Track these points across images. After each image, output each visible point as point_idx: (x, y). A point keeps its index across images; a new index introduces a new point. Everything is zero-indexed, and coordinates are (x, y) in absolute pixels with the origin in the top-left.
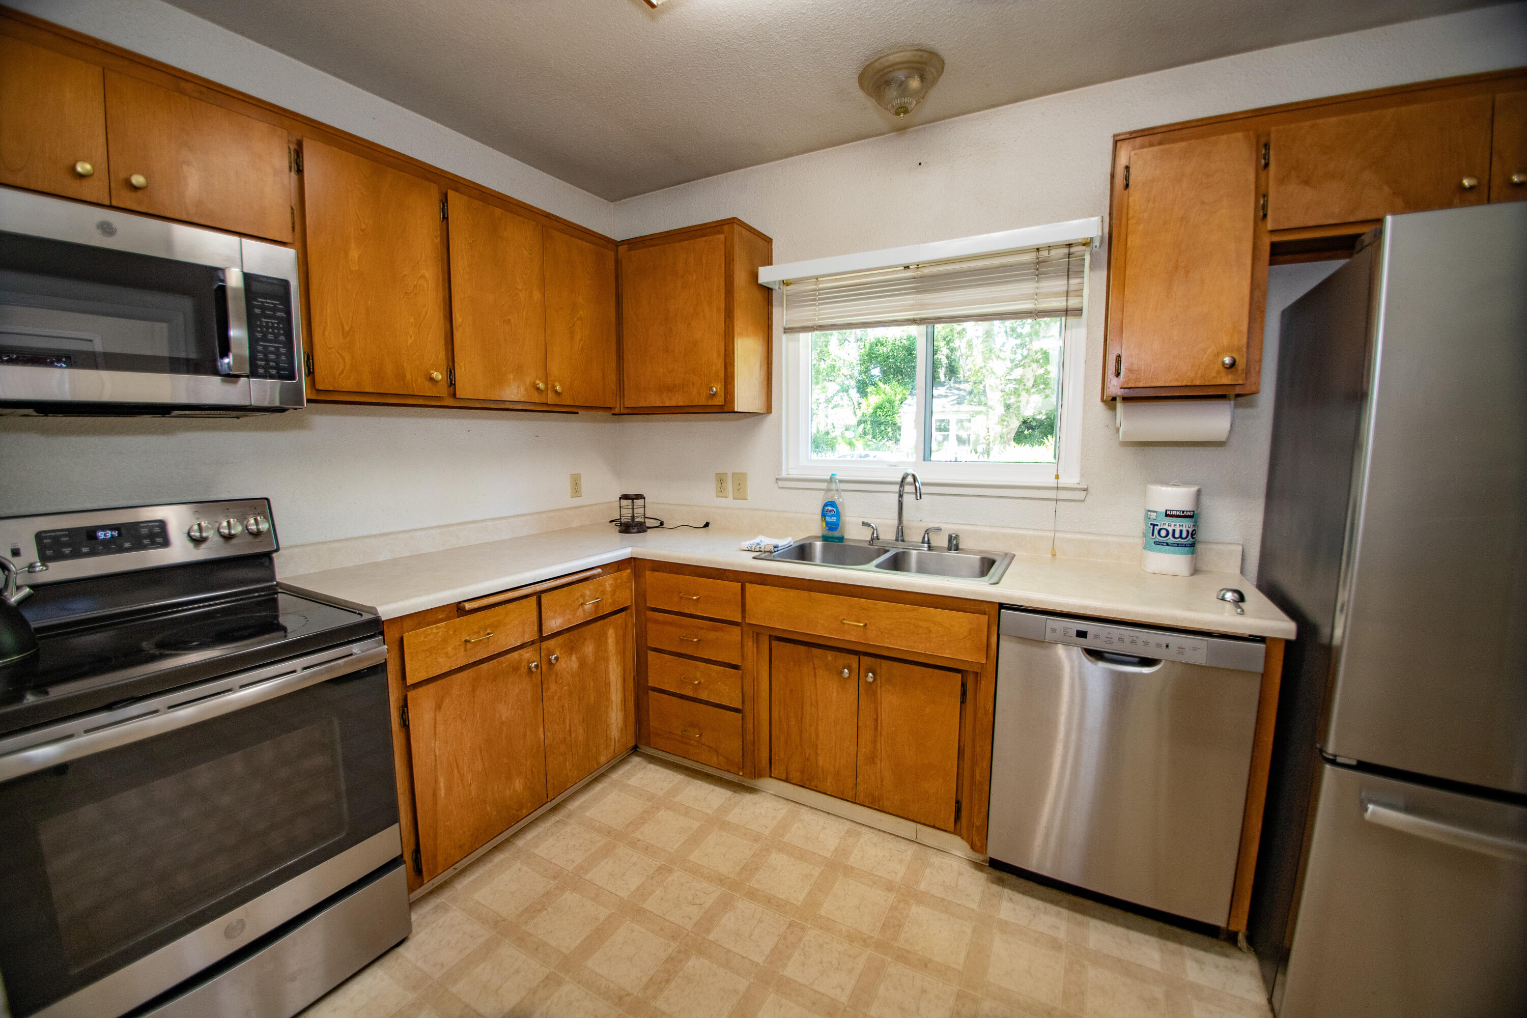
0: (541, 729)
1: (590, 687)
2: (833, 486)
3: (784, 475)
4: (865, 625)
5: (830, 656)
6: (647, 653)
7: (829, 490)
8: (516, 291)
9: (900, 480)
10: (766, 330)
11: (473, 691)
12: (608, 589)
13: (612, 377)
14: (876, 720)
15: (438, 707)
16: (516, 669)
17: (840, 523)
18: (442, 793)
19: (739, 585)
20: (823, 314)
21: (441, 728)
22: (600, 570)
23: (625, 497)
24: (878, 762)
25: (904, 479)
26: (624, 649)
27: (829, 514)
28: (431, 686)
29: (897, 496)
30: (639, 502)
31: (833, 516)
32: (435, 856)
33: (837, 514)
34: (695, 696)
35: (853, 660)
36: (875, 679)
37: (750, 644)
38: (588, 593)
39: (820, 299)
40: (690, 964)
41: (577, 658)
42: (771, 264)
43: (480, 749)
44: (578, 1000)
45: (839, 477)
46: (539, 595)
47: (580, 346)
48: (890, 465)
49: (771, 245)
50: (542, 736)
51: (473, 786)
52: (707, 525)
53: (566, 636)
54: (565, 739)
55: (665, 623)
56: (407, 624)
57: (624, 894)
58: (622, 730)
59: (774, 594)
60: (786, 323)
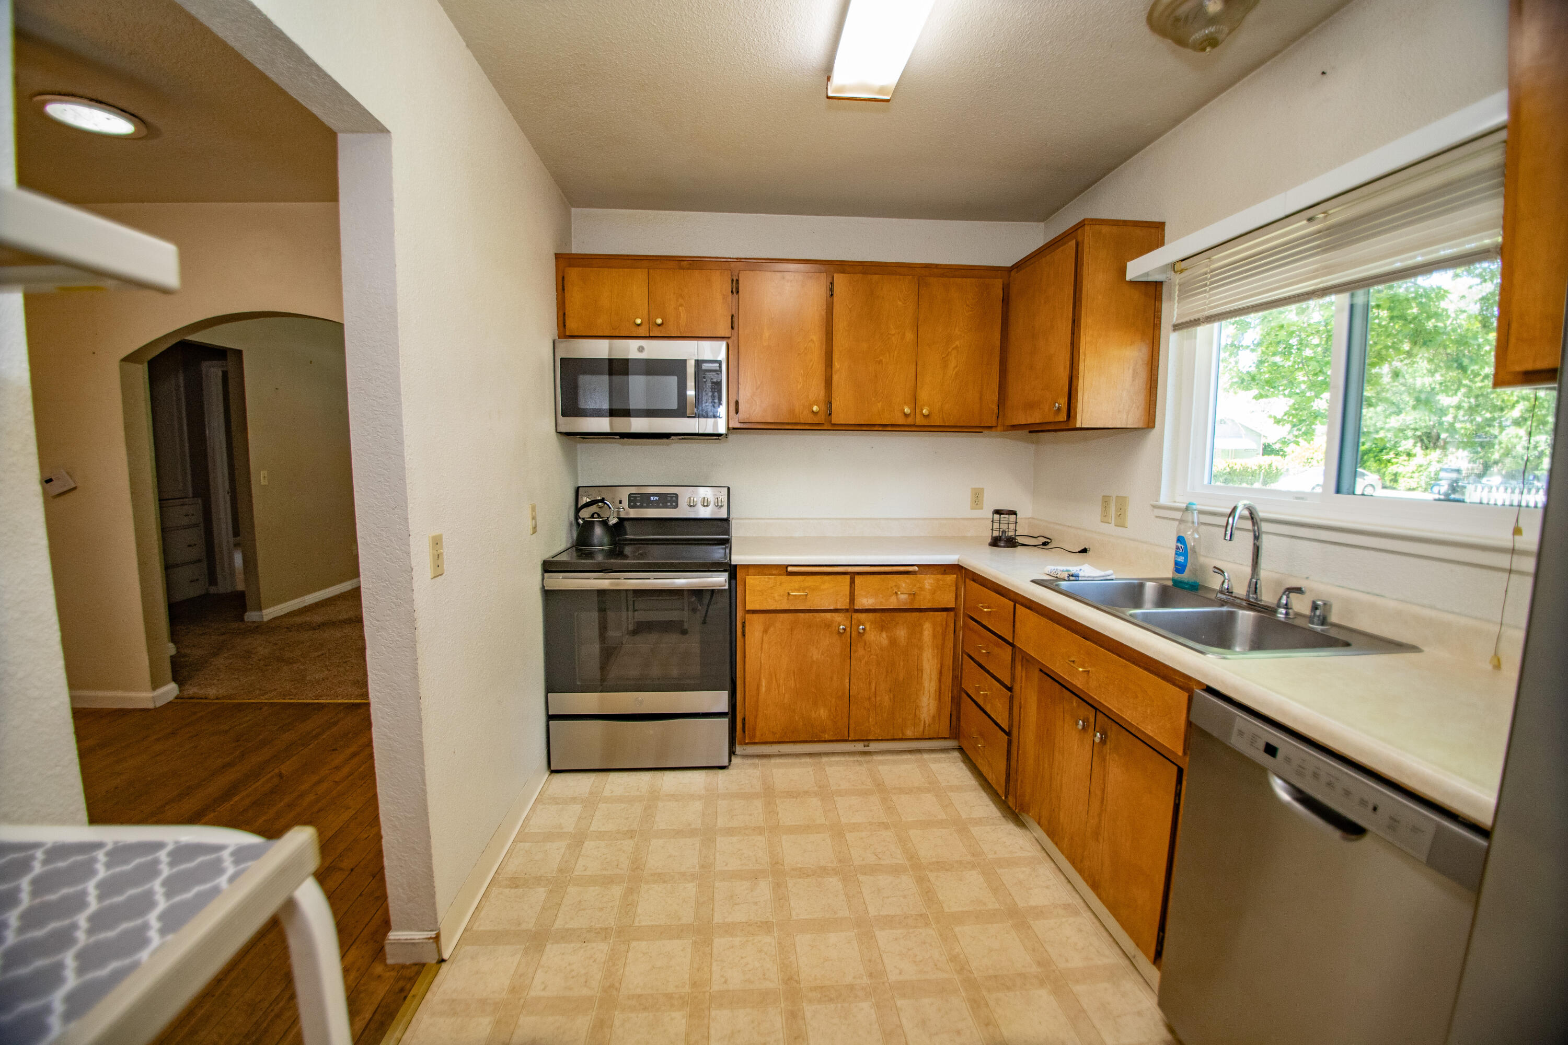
0: (847, 680)
1: (899, 665)
2: (1186, 517)
3: (1160, 501)
4: (1087, 671)
7: (1181, 521)
8: (889, 336)
9: (1229, 511)
11: (792, 629)
12: (928, 587)
13: (992, 396)
14: (1103, 791)
15: (765, 631)
16: (828, 625)
18: (763, 689)
19: (1012, 604)
20: (1213, 301)
21: (766, 646)
22: (916, 568)
23: (997, 512)
24: (1101, 841)
26: (943, 645)
27: (1179, 552)
28: (762, 616)
30: (1012, 517)
31: (1181, 554)
32: (754, 729)
33: (1186, 553)
34: (983, 707)
36: (1103, 742)
37: (1019, 668)
38: (904, 585)
39: (1212, 283)
40: (831, 879)
41: (887, 636)
43: (794, 673)
44: (758, 847)
46: (853, 575)
47: (954, 373)
48: (1297, 498)
49: (1163, 230)
50: (847, 685)
51: (786, 696)
52: (1084, 551)
53: (878, 615)
54: (870, 698)
55: (973, 630)
56: (751, 571)
57: (844, 820)
58: (934, 717)
59: (1032, 620)
60: (1176, 320)
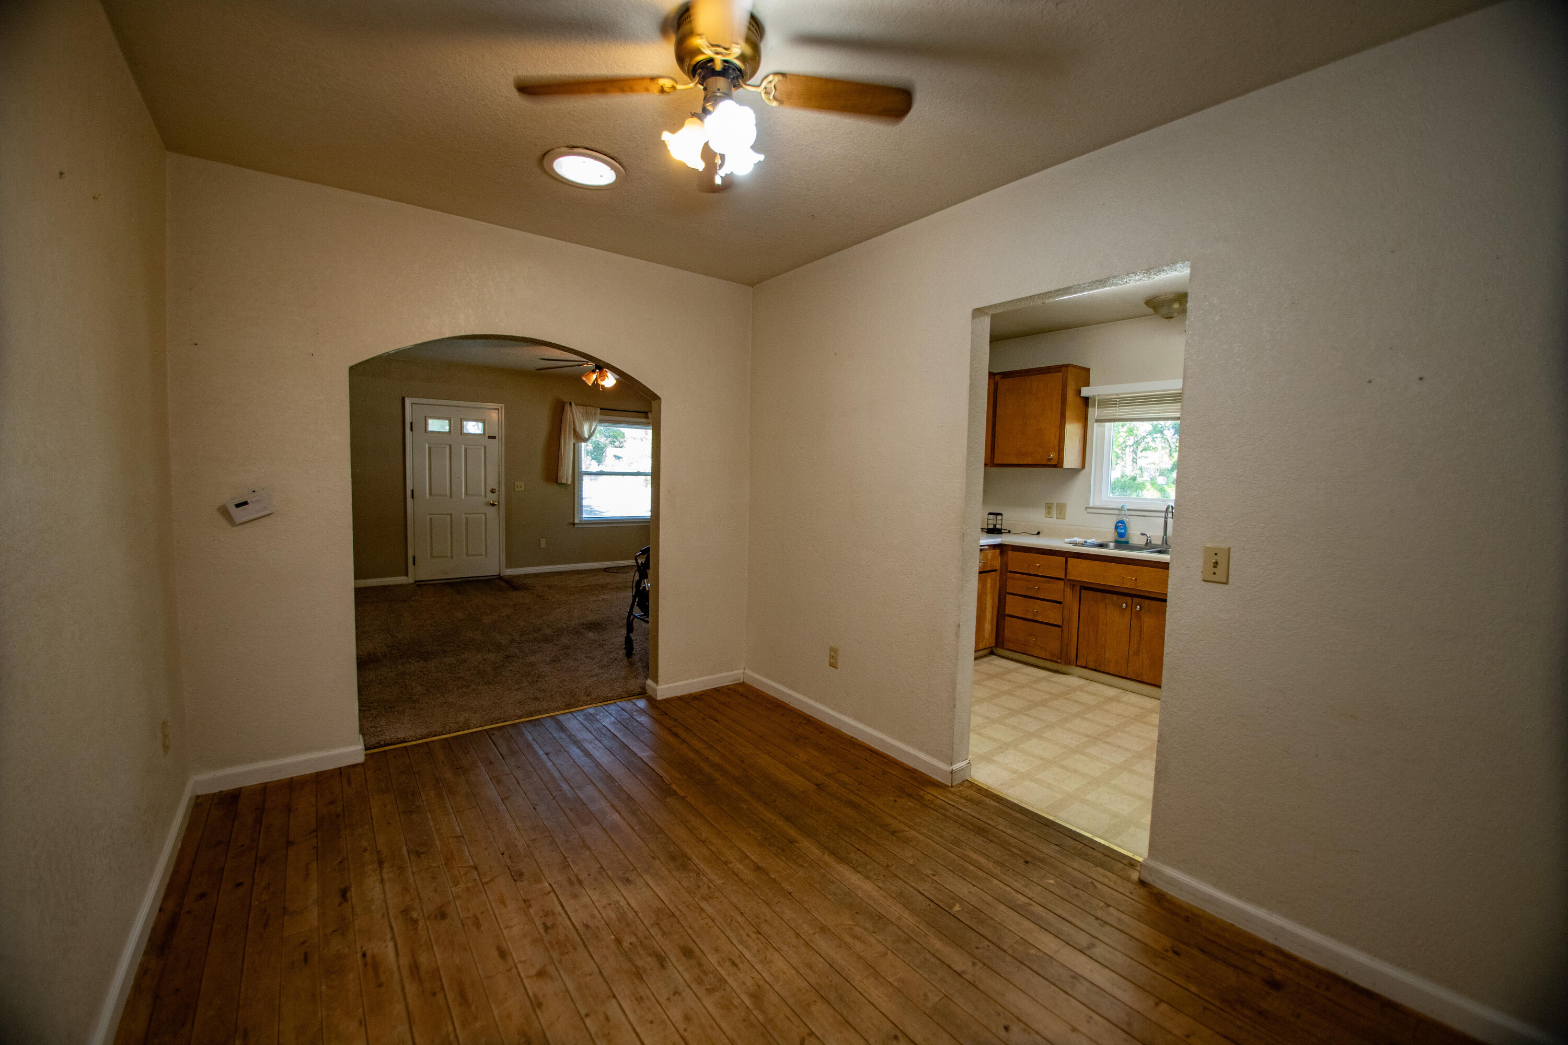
2: (1123, 512)
3: (1091, 505)
4: (1136, 579)
5: (1115, 597)
6: (1006, 596)
7: (1120, 515)
9: (1165, 509)
10: (1084, 421)
12: (990, 558)
14: (1141, 632)
17: (1127, 533)
19: (1064, 558)
20: (1121, 412)
22: (987, 547)
23: (990, 514)
24: (1141, 655)
25: (1167, 508)
26: (994, 591)
27: (1120, 528)
29: (1163, 519)
30: (999, 517)
31: (1122, 529)
33: (1125, 528)
34: (1034, 619)
35: (1129, 600)
36: (1140, 610)
37: (1068, 590)
39: (1119, 404)
42: (1089, 386)
45: (1126, 507)
49: (1089, 372)
52: (1039, 533)
55: (1018, 579)
59: (1085, 563)
60: (1097, 417)
